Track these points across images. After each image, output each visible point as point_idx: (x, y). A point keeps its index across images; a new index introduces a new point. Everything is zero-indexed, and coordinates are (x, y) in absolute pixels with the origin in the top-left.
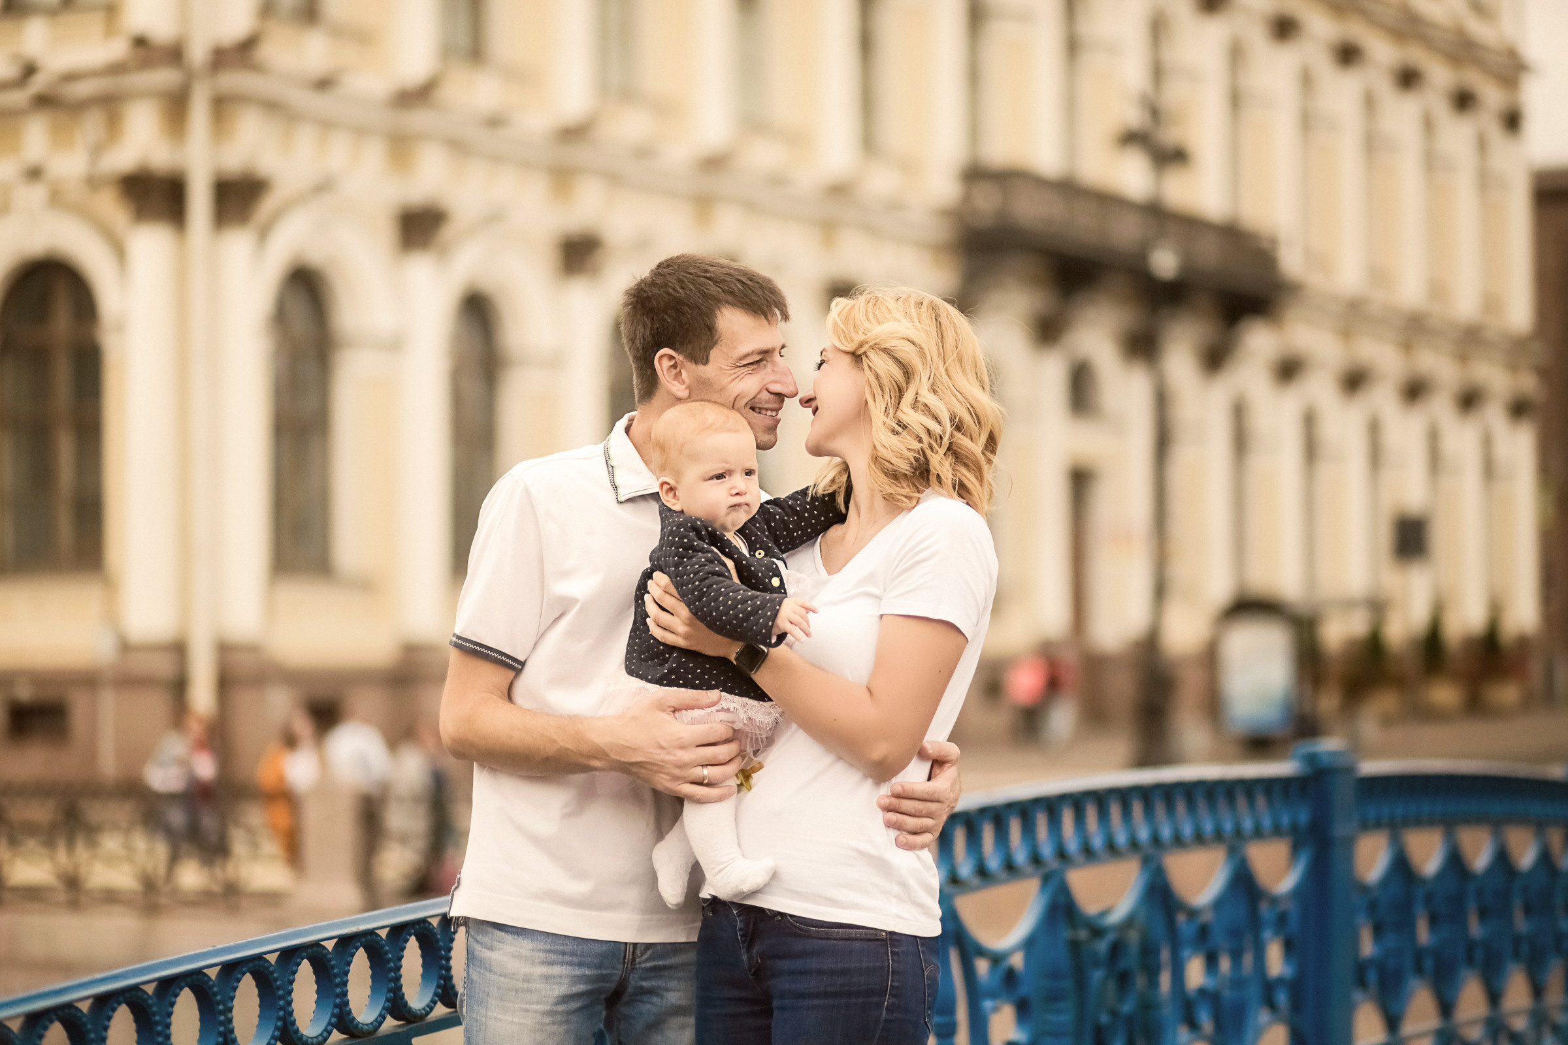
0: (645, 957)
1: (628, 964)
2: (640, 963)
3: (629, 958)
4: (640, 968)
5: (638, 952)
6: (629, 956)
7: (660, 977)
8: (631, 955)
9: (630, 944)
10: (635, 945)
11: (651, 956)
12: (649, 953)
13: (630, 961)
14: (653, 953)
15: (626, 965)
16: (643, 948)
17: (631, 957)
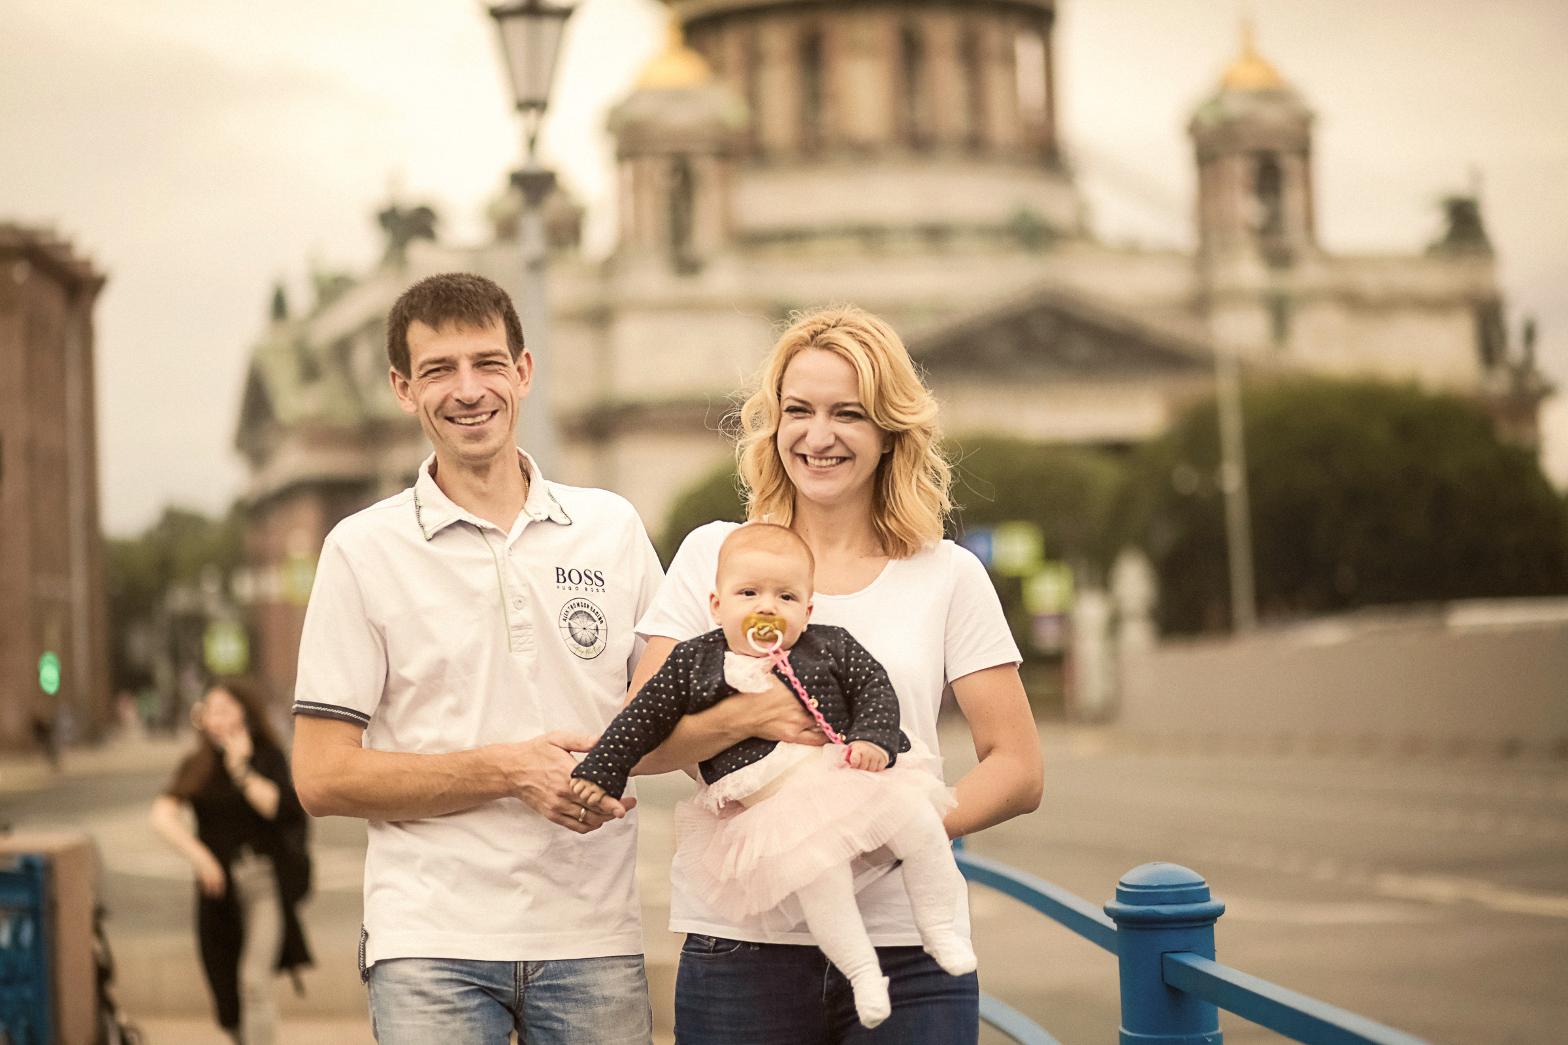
0: (537, 974)
1: (520, 982)
2: (532, 981)
3: (520, 976)
4: (534, 987)
5: (529, 968)
6: (520, 973)
7: (556, 999)
8: (522, 972)
9: (520, 962)
10: (526, 963)
11: (543, 974)
12: (541, 970)
13: (522, 978)
14: (546, 971)
15: (518, 983)
16: (534, 965)
17: (522, 974)
